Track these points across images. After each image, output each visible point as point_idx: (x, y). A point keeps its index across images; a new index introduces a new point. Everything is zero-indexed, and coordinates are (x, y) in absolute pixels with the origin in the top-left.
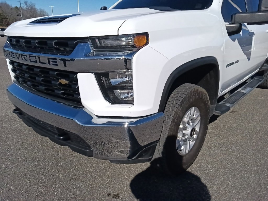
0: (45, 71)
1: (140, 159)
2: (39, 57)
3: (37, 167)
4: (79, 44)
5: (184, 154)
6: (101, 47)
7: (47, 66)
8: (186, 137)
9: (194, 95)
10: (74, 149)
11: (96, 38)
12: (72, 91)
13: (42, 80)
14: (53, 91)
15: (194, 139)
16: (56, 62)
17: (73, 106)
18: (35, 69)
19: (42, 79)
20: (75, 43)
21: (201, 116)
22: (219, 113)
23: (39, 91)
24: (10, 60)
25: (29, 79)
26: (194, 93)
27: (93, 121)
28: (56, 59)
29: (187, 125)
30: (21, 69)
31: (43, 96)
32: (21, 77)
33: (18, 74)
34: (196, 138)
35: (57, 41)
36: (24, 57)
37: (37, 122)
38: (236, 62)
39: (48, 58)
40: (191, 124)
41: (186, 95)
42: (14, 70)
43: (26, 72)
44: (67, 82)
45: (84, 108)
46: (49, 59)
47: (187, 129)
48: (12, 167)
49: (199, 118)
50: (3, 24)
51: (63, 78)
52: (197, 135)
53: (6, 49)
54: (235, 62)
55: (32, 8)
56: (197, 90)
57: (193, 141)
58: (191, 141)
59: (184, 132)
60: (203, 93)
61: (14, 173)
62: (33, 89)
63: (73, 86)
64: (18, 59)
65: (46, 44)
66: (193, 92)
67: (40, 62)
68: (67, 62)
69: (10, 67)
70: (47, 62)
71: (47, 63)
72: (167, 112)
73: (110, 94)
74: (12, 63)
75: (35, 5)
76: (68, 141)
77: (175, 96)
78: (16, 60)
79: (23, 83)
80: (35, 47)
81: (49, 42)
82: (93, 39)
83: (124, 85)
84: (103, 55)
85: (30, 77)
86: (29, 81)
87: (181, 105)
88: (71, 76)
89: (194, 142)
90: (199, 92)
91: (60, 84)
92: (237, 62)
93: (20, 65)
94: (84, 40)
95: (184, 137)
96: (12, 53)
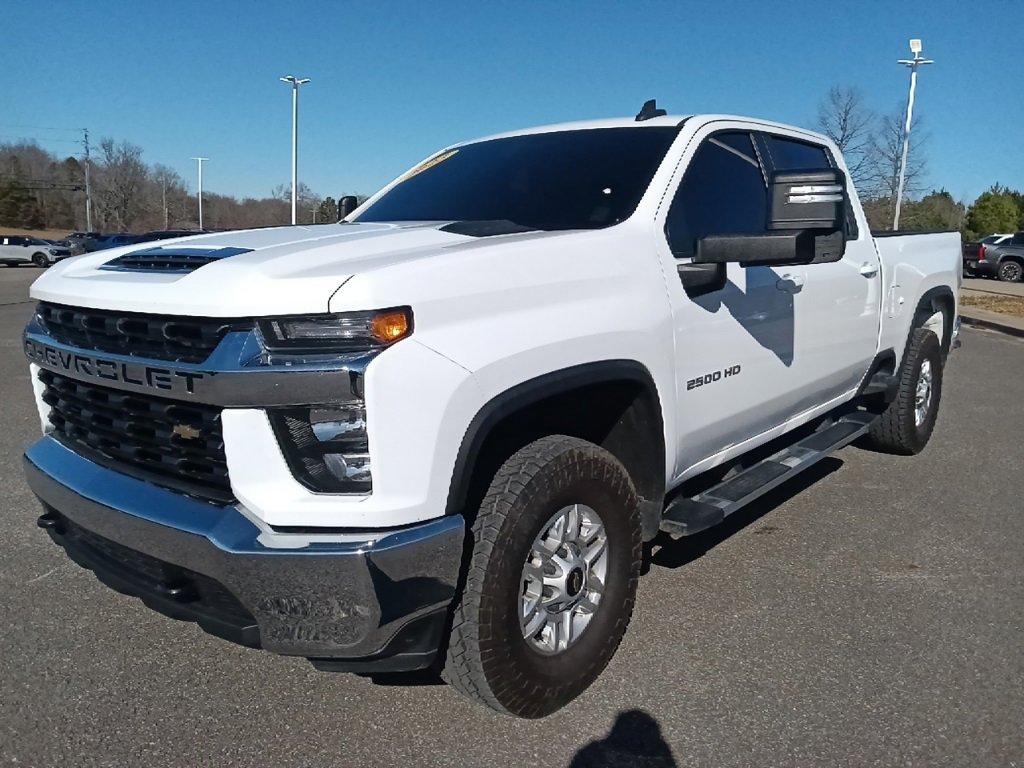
0: (139, 402)
1: (400, 658)
2: (124, 366)
3: (101, 698)
4: (229, 335)
5: (553, 649)
6: (288, 342)
7: (144, 389)
8: (556, 595)
9: (567, 467)
10: (209, 628)
11: (274, 320)
12: (211, 459)
13: (131, 429)
14: (158, 458)
15: (589, 608)
16: (168, 380)
17: (214, 501)
18: (113, 398)
19: (130, 426)
20: (218, 331)
21: (608, 534)
22: (683, 528)
23: (118, 459)
24: (39, 368)
25: (94, 424)
26: (570, 462)
27: (260, 539)
28: (167, 372)
29: (556, 558)
30: (73, 394)
31: (131, 474)
32: (70, 419)
33: (62, 410)
34: (597, 603)
35: (172, 324)
36: (84, 362)
37: (108, 551)
38: (730, 372)
39: (148, 369)
40: (570, 556)
41: (543, 469)
42: (49, 398)
43: (87, 406)
44: (195, 433)
45: (239, 505)
46: (149, 371)
47: (558, 573)
48: (19, 699)
49: (602, 540)
50: (19, 218)
51: (185, 424)
52: (599, 595)
53: (30, 336)
54: (726, 372)
55: (127, 163)
56: (581, 455)
57: (586, 612)
58: (579, 611)
59: (547, 581)
60: (604, 463)
61: (26, 718)
62: (104, 455)
63: (210, 444)
64: (67, 367)
65: (144, 328)
66: (564, 460)
67: (126, 380)
68: (196, 381)
69: (39, 388)
70: (143, 378)
71: (145, 381)
72: (485, 518)
73: (311, 465)
74: (45, 376)
75: (138, 153)
76: (194, 604)
77: (510, 472)
78: (59, 370)
79: (75, 435)
80: (117, 337)
81: (152, 326)
82: (265, 322)
83: (353, 440)
84: (294, 363)
85: (96, 418)
86: (94, 430)
87: (524, 497)
88: (206, 416)
89: (592, 614)
90: (589, 461)
91: (178, 439)
92: (733, 371)
93: (69, 384)
94: (243, 324)
95: (550, 597)
96: (47, 349)
